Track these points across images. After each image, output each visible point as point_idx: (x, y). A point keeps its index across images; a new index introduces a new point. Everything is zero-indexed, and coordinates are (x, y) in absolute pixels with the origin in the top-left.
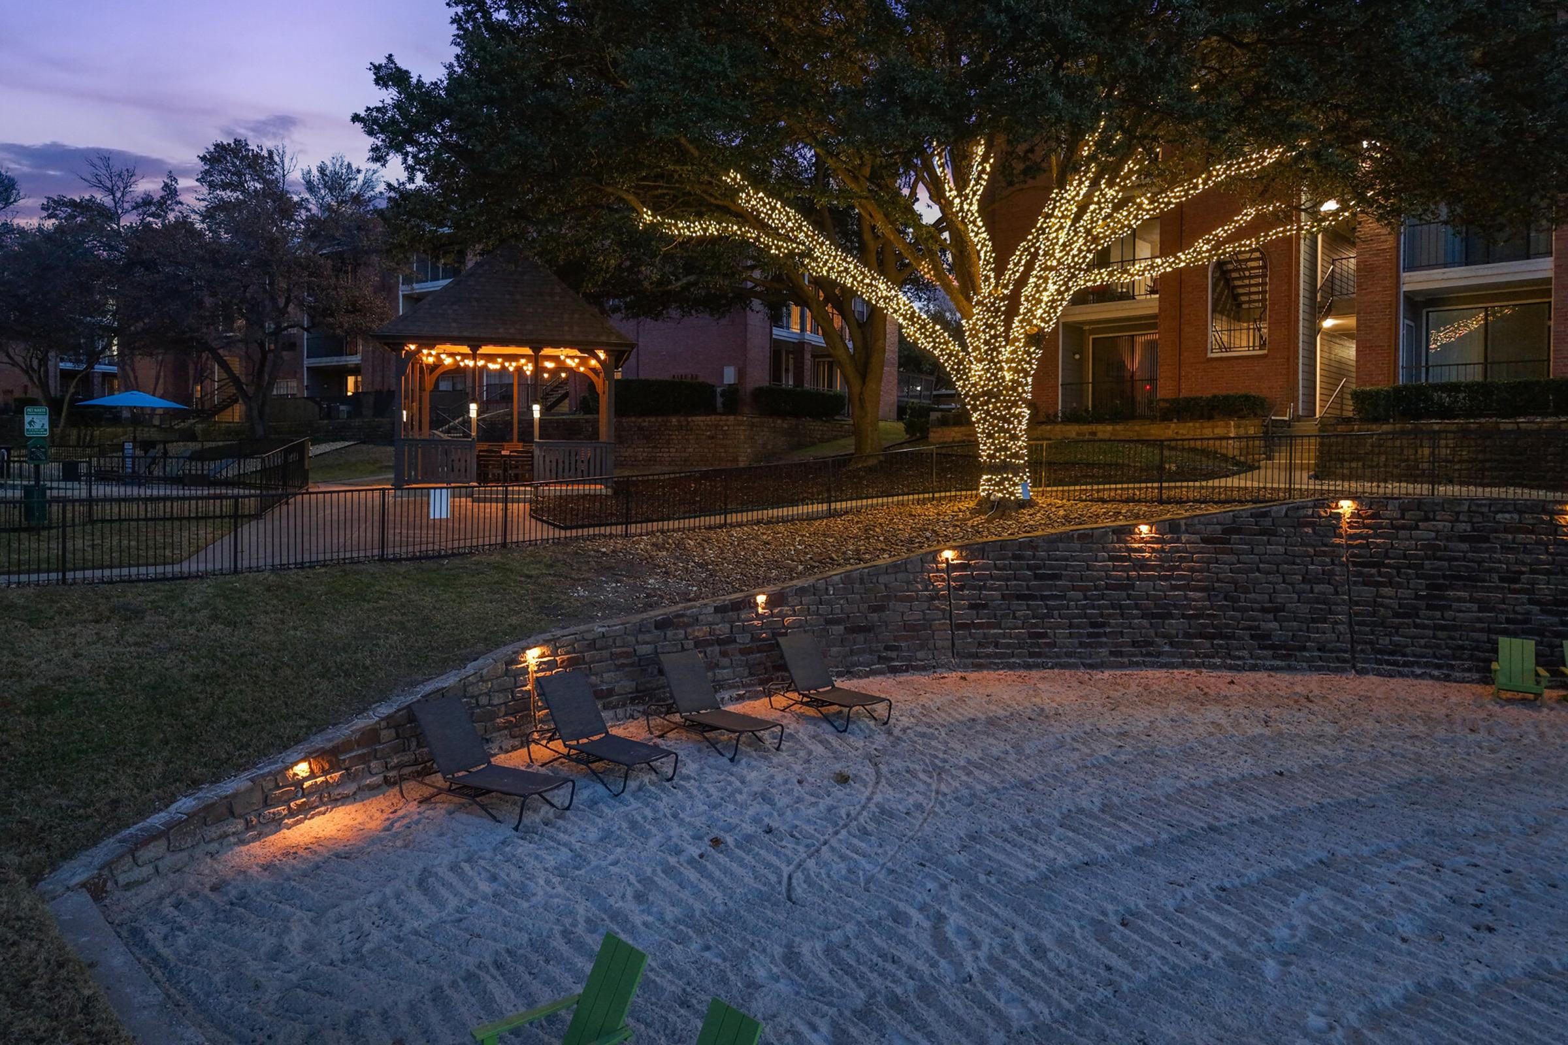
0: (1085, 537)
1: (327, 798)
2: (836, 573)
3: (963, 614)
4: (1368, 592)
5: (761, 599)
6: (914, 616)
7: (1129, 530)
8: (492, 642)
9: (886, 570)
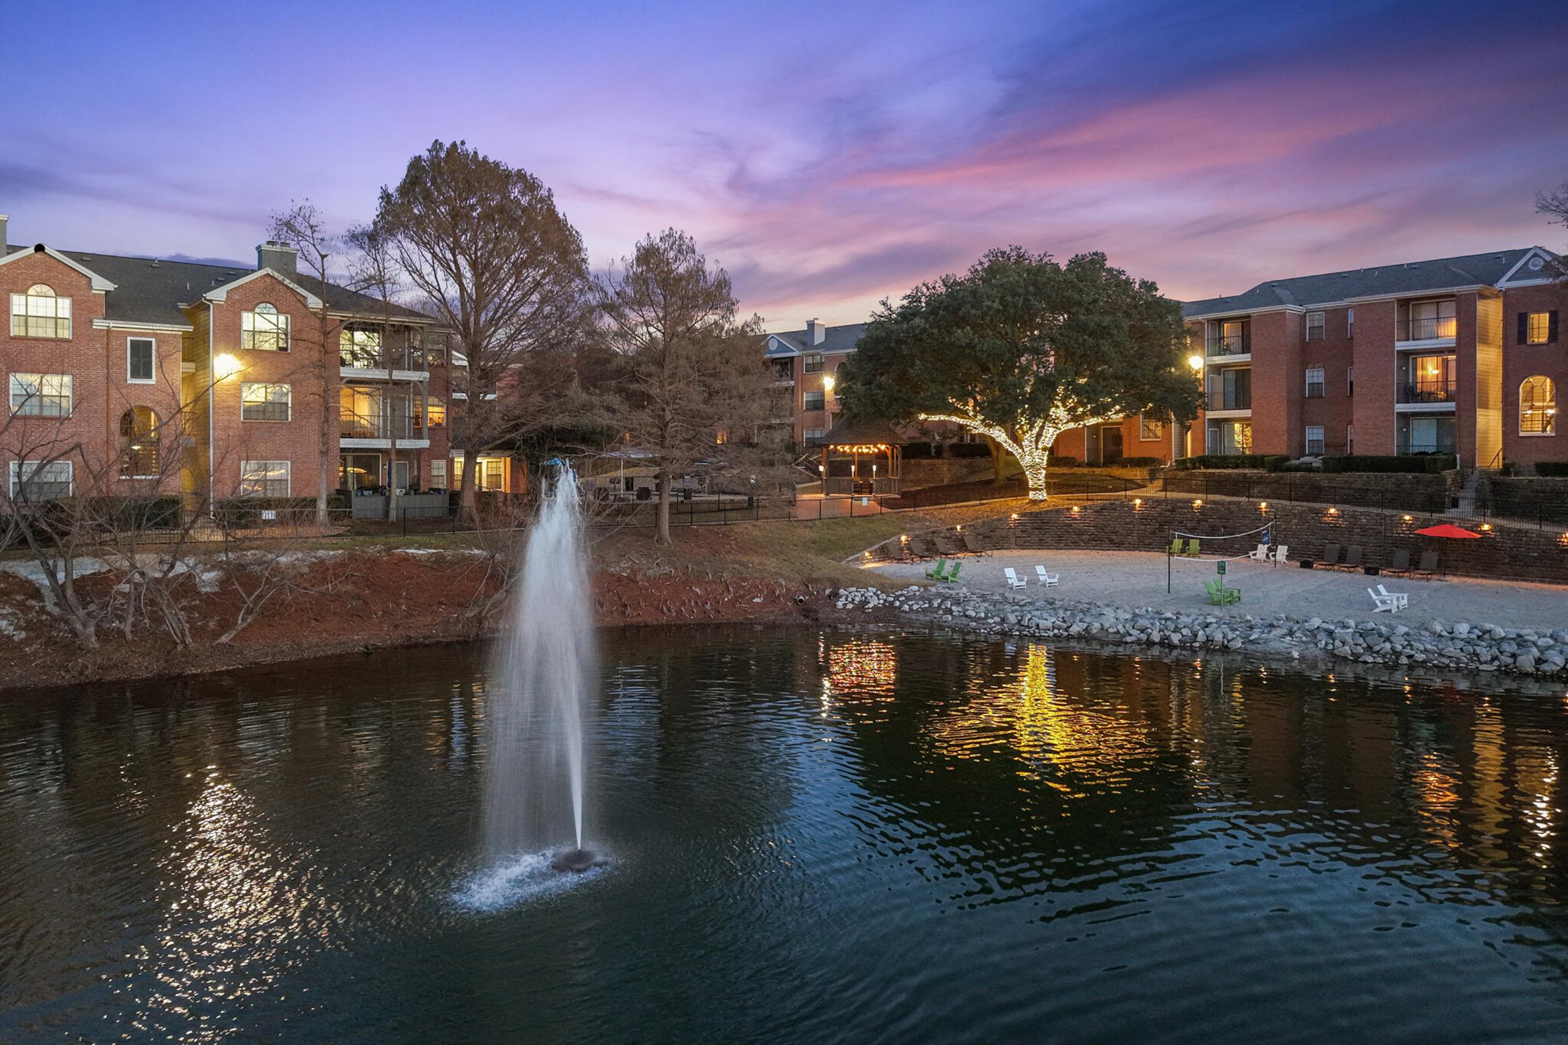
0: (1057, 511)
1: (870, 561)
2: (980, 521)
3: (1019, 533)
4: (1143, 527)
5: (959, 527)
6: (1004, 534)
7: (1071, 509)
8: (893, 535)
9: (996, 520)
